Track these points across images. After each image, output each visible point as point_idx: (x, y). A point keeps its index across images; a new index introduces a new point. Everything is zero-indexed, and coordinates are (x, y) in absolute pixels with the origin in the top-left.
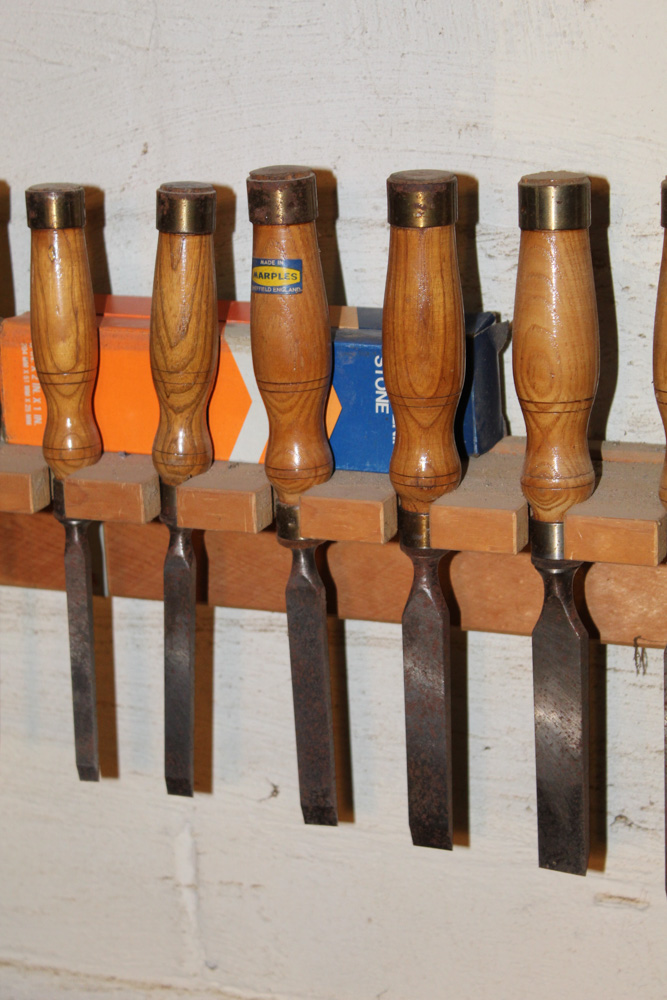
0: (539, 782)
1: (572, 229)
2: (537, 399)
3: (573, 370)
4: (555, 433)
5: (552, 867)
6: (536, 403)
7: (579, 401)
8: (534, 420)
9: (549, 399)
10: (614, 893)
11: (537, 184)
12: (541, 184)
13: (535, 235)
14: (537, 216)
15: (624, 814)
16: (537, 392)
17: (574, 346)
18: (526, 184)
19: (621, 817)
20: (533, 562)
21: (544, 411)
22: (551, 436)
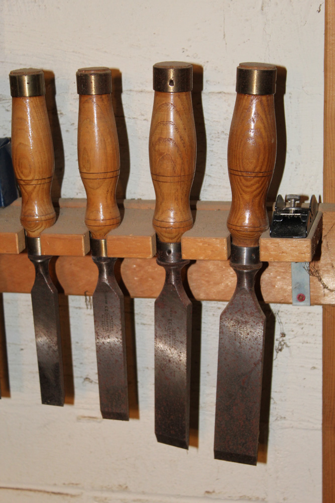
0: (39, 363)
1: (35, 96)
2: (24, 179)
3: (40, 164)
4: (34, 195)
5: (48, 404)
6: (24, 181)
7: (45, 179)
8: (23, 188)
9: (30, 178)
10: (86, 415)
11: (17, 75)
12: (19, 75)
13: (18, 99)
14: (18, 90)
15: (89, 377)
16: (24, 175)
17: (40, 152)
18: (12, 75)
19: (87, 378)
20: (29, 257)
21: (28, 184)
22: (32, 196)
